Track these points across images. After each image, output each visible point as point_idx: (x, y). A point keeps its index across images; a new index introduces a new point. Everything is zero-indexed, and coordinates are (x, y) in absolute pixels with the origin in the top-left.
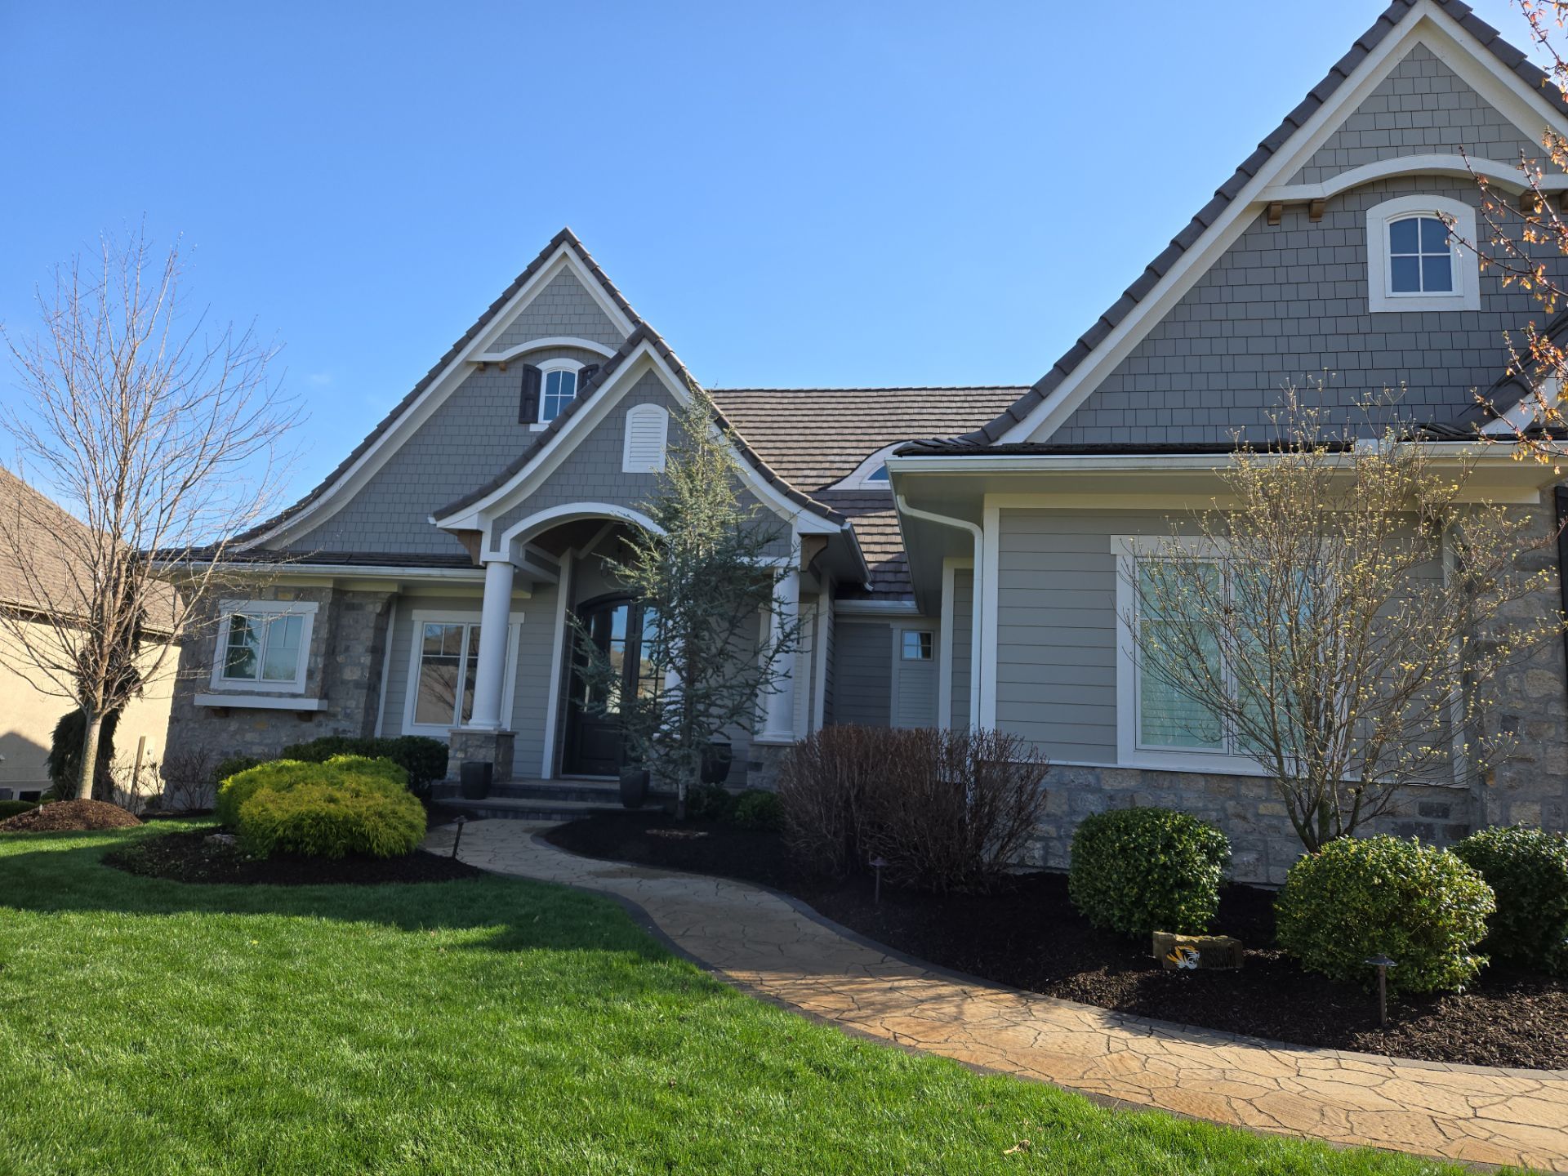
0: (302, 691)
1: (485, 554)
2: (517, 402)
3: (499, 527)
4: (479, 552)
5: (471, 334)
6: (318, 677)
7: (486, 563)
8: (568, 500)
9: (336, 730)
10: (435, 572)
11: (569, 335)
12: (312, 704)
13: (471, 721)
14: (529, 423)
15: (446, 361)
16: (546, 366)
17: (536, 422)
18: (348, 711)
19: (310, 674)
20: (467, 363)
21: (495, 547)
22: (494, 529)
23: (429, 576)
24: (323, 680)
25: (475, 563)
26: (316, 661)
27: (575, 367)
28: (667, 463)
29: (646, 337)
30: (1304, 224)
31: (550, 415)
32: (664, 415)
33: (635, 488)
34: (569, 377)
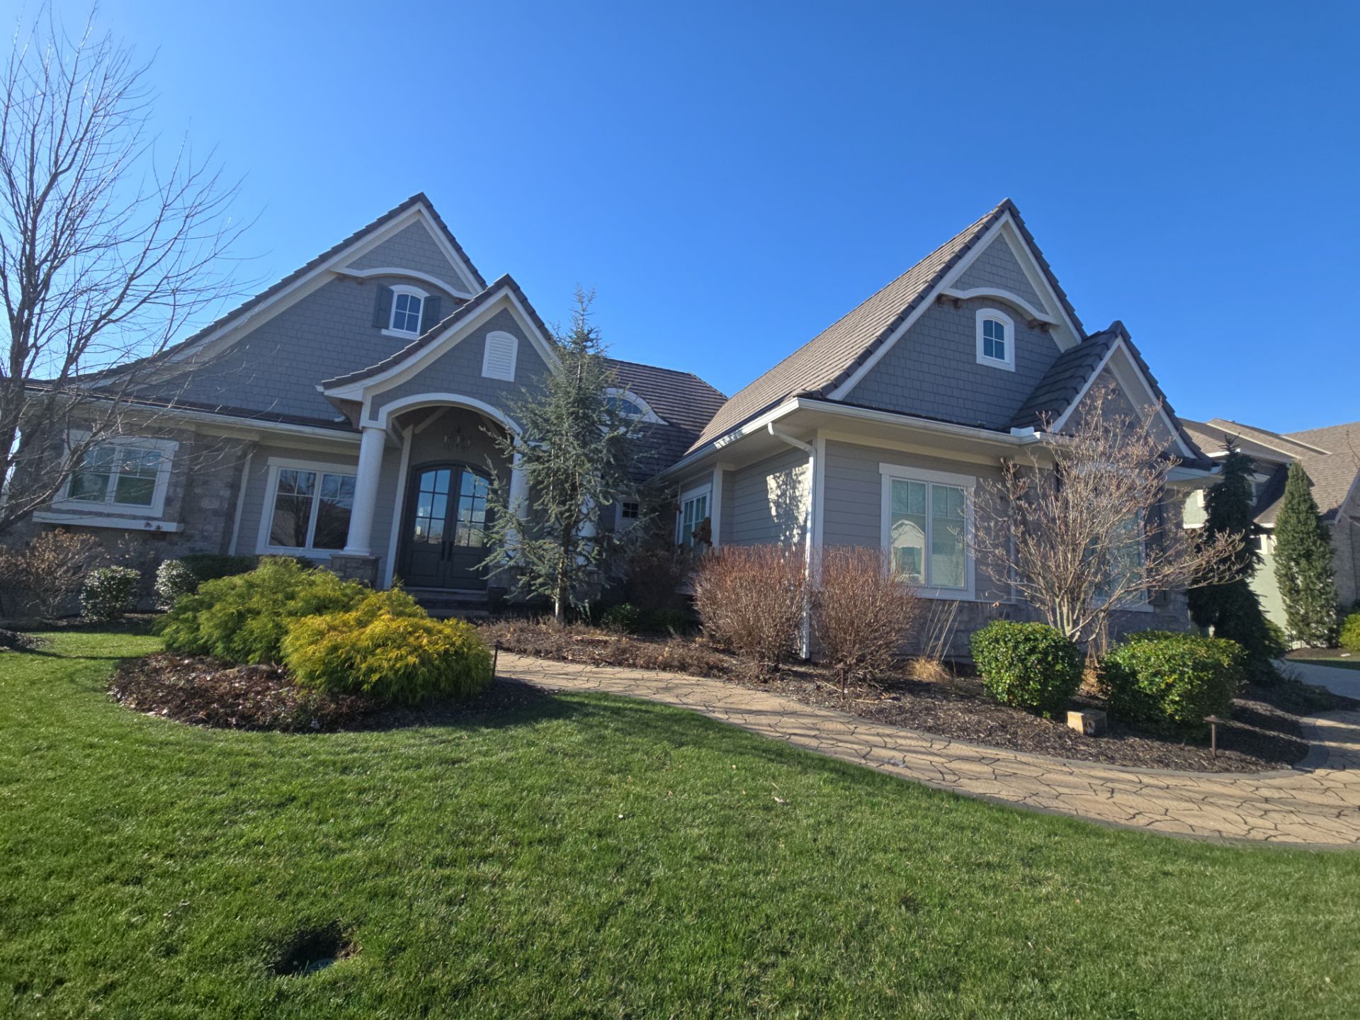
0: (159, 515)
1: (364, 420)
2: (371, 310)
3: (379, 401)
4: (359, 419)
5: (336, 250)
6: (177, 505)
7: (363, 428)
8: (437, 390)
9: (192, 549)
10: (307, 430)
11: (419, 270)
12: (171, 527)
13: (346, 548)
14: (381, 328)
15: (311, 266)
16: (398, 289)
17: (387, 328)
18: (206, 534)
19: (169, 501)
20: (328, 272)
21: (374, 416)
22: (373, 404)
23: (300, 432)
24: (182, 508)
25: (354, 427)
26: (175, 490)
27: (422, 294)
28: (516, 376)
29: (508, 284)
30: (952, 310)
31: (398, 325)
32: (515, 341)
33: (491, 390)
34: (416, 301)
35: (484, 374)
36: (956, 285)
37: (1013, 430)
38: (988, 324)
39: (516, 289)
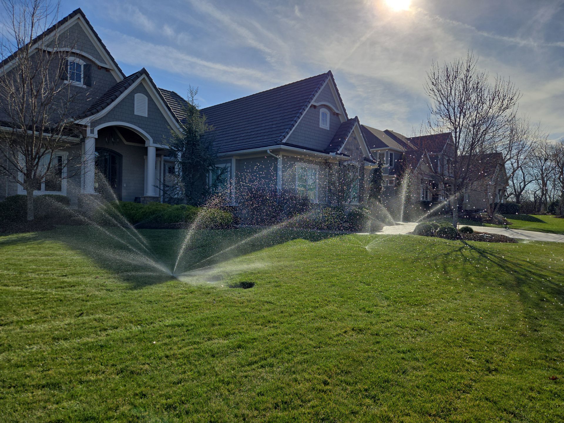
1: (89, 134)
3: (94, 124)
4: (86, 133)
5: (40, 38)
14: (64, 79)
16: (70, 59)
17: (67, 79)
21: (92, 132)
22: (91, 126)
27: (82, 63)
28: (148, 114)
29: (145, 73)
30: (314, 109)
31: (72, 78)
32: (146, 98)
33: (139, 120)
34: (79, 66)
35: (135, 113)
36: (315, 102)
37: (330, 153)
38: (323, 113)
39: (148, 75)
